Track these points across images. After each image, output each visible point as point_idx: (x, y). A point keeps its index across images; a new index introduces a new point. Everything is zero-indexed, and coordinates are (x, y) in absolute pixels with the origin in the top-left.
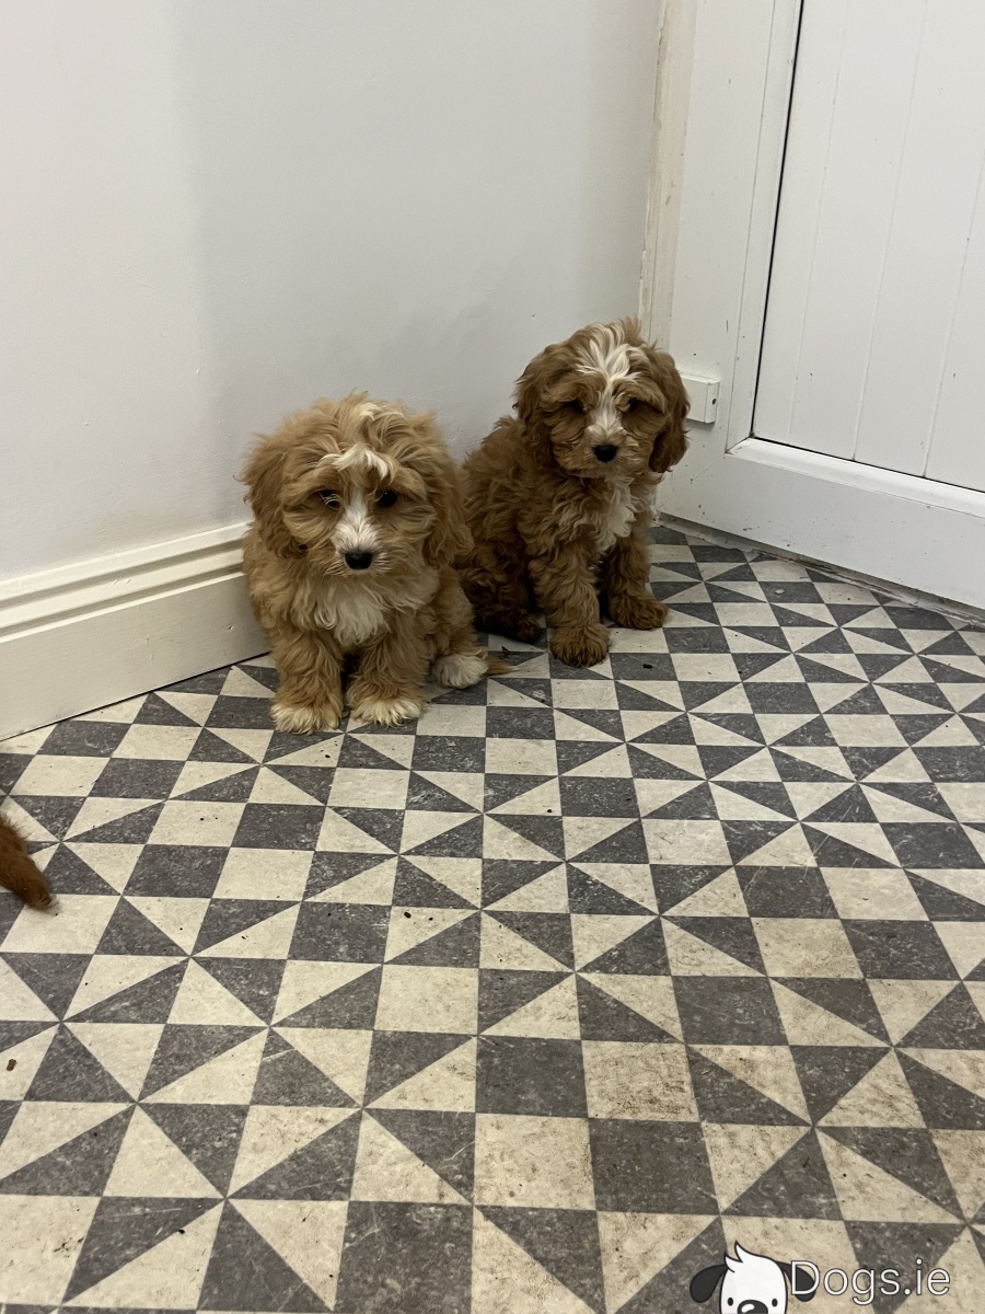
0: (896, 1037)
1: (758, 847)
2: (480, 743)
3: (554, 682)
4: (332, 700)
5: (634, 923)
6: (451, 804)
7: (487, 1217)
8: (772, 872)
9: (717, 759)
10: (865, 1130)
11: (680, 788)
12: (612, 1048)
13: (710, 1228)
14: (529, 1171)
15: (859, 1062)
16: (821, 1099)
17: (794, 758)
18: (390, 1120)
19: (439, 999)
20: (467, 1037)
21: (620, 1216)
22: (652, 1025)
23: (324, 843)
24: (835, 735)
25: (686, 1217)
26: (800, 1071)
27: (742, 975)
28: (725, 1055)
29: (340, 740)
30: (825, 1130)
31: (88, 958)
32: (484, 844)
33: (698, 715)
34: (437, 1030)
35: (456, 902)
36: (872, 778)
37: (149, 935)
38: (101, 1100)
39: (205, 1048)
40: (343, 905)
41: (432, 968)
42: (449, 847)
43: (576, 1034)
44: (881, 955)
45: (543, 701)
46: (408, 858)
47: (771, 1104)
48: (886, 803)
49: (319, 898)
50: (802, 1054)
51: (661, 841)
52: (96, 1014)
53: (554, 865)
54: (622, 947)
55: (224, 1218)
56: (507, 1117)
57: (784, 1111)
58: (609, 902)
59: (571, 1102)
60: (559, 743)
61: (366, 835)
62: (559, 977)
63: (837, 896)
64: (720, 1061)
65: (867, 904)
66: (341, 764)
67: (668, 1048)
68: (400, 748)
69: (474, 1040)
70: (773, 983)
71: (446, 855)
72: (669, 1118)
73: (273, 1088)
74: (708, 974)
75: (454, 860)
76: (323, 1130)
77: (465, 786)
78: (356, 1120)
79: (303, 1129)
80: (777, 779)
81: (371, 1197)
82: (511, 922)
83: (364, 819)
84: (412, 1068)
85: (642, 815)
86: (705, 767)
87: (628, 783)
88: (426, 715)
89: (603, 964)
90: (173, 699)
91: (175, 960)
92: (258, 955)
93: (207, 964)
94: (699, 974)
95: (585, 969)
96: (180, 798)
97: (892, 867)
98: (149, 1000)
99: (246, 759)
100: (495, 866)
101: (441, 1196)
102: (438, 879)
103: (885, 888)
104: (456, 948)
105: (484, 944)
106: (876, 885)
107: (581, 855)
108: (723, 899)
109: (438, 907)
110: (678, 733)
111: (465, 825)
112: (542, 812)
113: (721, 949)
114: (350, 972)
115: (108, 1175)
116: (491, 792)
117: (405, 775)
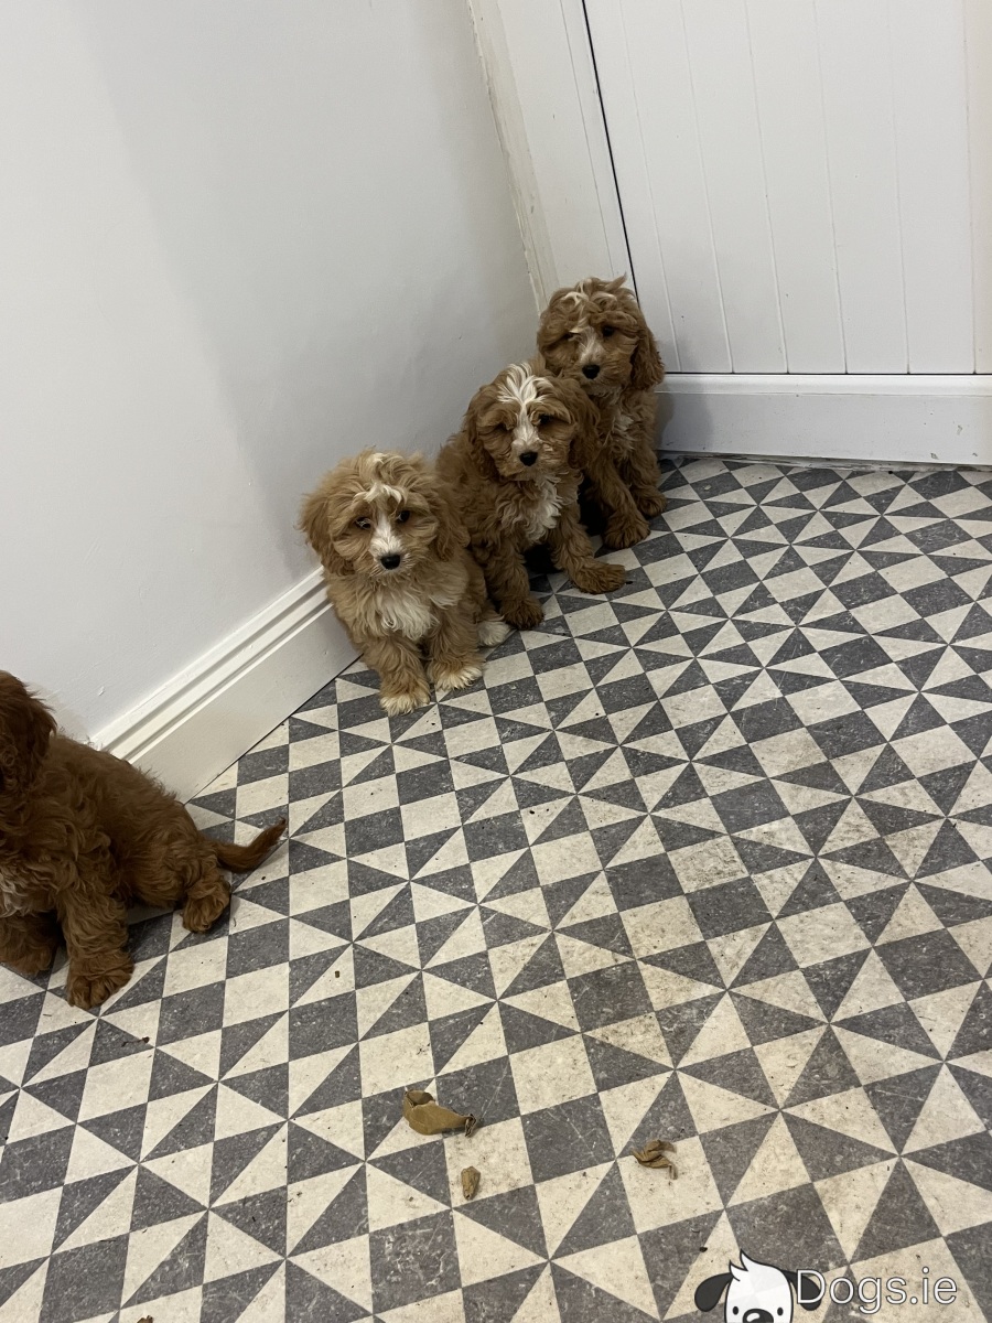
0: (854, 790)
1: (742, 695)
2: (532, 681)
3: (567, 616)
4: (420, 683)
5: (676, 771)
6: (530, 731)
7: (646, 963)
8: (754, 709)
9: (698, 639)
10: (846, 849)
11: (679, 669)
12: (686, 851)
13: (770, 929)
14: (661, 933)
15: (834, 812)
16: (816, 841)
17: (749, 622)
18: (571, 932)
19: (572, 856)
20: (598, 873)
21: (719, 939)
22: (706, 830)
23: (458, 785)
24: (774, 595)
25: (756, 927)
26: (801, 829)
27: (752, 782)
28: (754, 834)
29: (435, 709)
30: (822, 857)
31: (348, 902)
32: (563, 751)
33: (676, 610)
34: (578, 874)
35: (559, 795)
36: (806, 620)
37: (378, 877)
38: (400, 975)
39: (446, 928)
40: (489, 819)
41: (561, 840)
42: (540, 760)
43: (662, 850)
44: (836, 741)
45: (564, 635)
46: (516, 776)
47: (789, 852)
48: (818, 636)
49: (472, 820)
50: (799, 818)
51: (677, 711)
52: (371, 931)
53: (613, 750)
54: (673, 788)
55: (501, 1010)
56: (637, 908)
57: (797, 854)
58: (657, 763)
59: (673, 889)
60: (586, 663)
61: (484, 770)
62: (640, 820)
63: (799, 713)
64: (752, 838)
65: (820, 711)
66: (445, 727)
67: (719, 840)
68: (479, 702)
69: (603, 873)
70: (772, 781)
71: (541, 766)
72: (732, 879)
73: (496, 937)
75: (547, 767)
76: (535, 949)
77: (534, 715)
78: (552, 938)
79: (524, 952)
80: (741, 641)
81: (578, 974)
82: (599, 795)
83: (475, 759)
84: (572, 900)
85: (660, 697)
86: (692, 648)
87: (643, 677)
88: (487, 672)
89: (665, 803)
90: (307, 716)
91: (402, 886)
92: (451, 867)
93: (422, 881)
94: (726, 790)
95: (655, 810)
96: (349, 785)
97: (833, 680)
98: (399, 912)
99: (380, 744)
100: (575, 763)
101: (616, 960)
102: (542, 784)
103: (829, 696)
104: (570, 822)
105: (586, 815)
106: (824, 696)
107: (628, 738)
108: (728, 737)
109: (549, 801)
110: (665, 629)
111: (545, 742)
112: (592, 716)
113: (734, 769)
114: (513, 857)
115: (426, 1010)
116: (553, 714)
117: (491, 720)
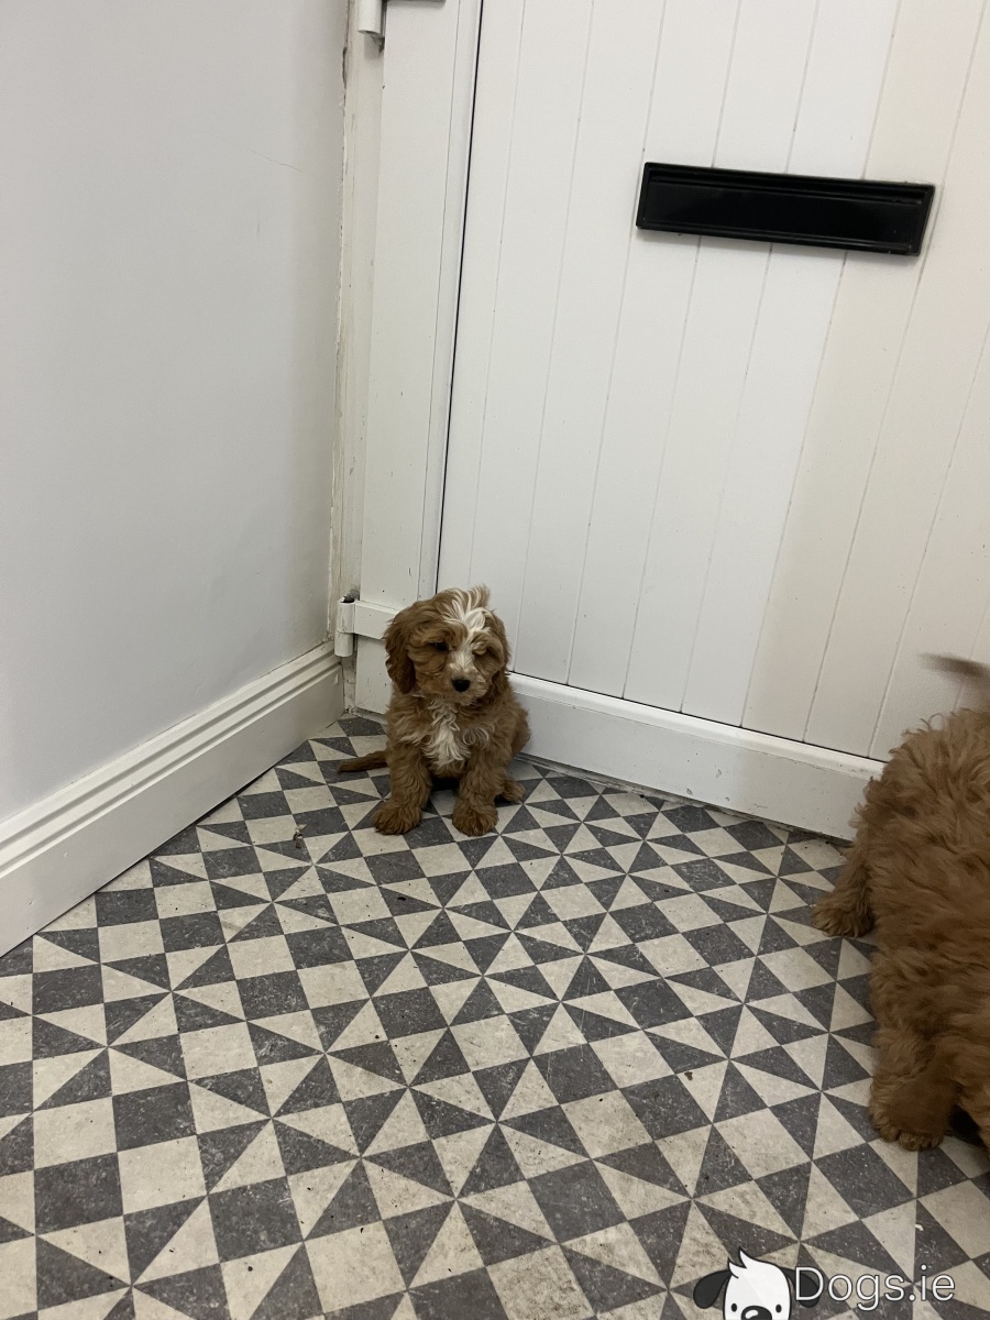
0: (691, 1190)
1: (542, 1034)
2: (294, 977)
3: (330, 897)
5: (481, 1135)
6: (294, 1050)
8: (559, 1056)
9: (482, 952)
11: (467, 987)
12: (510, 1266)
15: (676, 1221)
16: (663, 1263)
17: (534, 939)
19: (363, 1263)
20: (400, 1295)
22: (529, 1234)
23: (201, 1124)
24: (555, 910)
26: (643, 1243)
27: (573, 1163)
28: (589, 1245)
29: (170, 1000)
30: (676, 1290)
32: (339, 1087)
33: (453, 910)
34: (374, 1296)
35: (337, 1156)
36: (593, 948)
37: (80, 1274)
40: (243, 1189)
41: (346, 1232)
42: (311, 1097)
43: (480, 1262)
44: (656, 1115)
45: (327, 920)
46: (280, 1119)
47: (635, 1280)
48: (610, 970)
49: (220, 1187)
50: (639, 1225)
51: (472, 1047)
53: (401, 1092)
54: (481, 1162)
57: (645, 1283)
58: (457, 1120)
60: (358, 963)
61: (236, 1105)
62: (446, 1209)
63: (610, 1067)
64: (588, 1252)
65: (631, 1069)
66: (183, 1029)
67: (548, 1252)
68: (227, 997)
69: (407, 1296)
70: (597, 1164)
71: (311, 1107)
74: (551, 1170)
75: (321, 1110)
77: (295, 1026)
80: (530, 963)
82: (388, 1162)
83: (224, 1086)
85: (449, 1023)
86: (477, 963)
87: (426, 992)
88: (234, 956)
89: (473, 1184)
91: (119, 1295)
92: (193, 1266)
93: (151, 1290)
94: (545, 1172)
95: (462, 1193)
96: (43, 1106)
97: (635, 1030)
99: (91, 1045)
100: (355, 1107)
102: (314, 1135)
103: (636, 1051)
104: (356, 1204)
105: (377, 1194)
106: (631, 1050)
107: (417, 1077)
108: (536, 1091)
109: (325, 1165)
110: (444, 931)
111: (315, 1069)
112: (371, 1040)
113: (551, 1142)
114: (281, 1258)
116: (323, 1029)
117: (242, 1028)
